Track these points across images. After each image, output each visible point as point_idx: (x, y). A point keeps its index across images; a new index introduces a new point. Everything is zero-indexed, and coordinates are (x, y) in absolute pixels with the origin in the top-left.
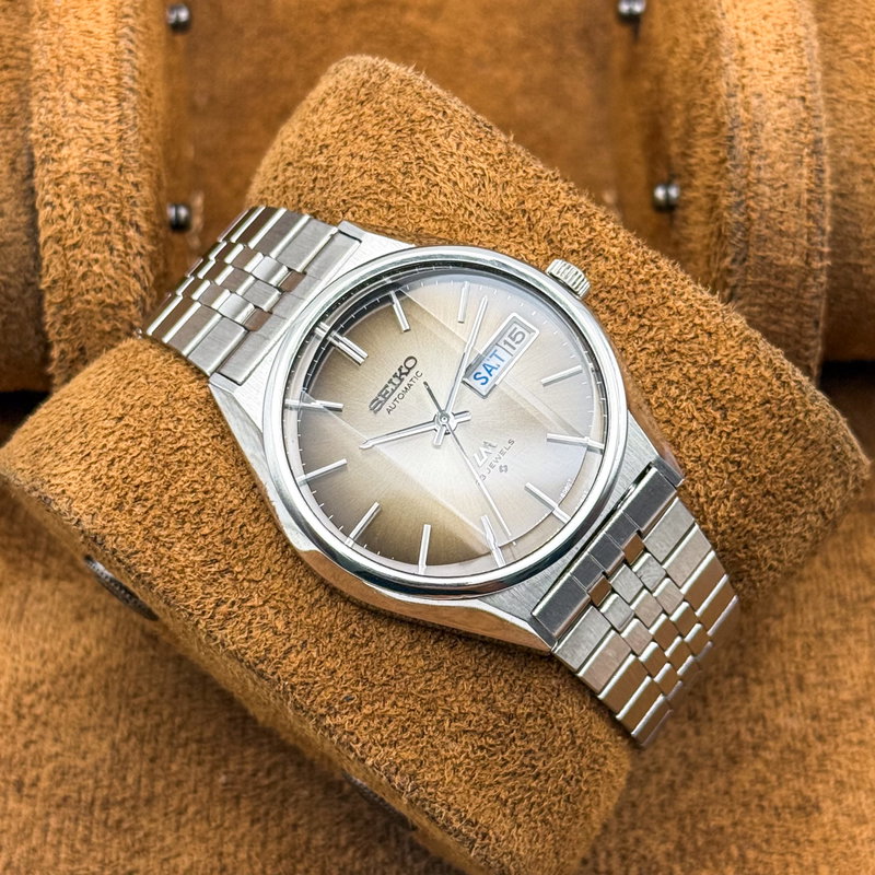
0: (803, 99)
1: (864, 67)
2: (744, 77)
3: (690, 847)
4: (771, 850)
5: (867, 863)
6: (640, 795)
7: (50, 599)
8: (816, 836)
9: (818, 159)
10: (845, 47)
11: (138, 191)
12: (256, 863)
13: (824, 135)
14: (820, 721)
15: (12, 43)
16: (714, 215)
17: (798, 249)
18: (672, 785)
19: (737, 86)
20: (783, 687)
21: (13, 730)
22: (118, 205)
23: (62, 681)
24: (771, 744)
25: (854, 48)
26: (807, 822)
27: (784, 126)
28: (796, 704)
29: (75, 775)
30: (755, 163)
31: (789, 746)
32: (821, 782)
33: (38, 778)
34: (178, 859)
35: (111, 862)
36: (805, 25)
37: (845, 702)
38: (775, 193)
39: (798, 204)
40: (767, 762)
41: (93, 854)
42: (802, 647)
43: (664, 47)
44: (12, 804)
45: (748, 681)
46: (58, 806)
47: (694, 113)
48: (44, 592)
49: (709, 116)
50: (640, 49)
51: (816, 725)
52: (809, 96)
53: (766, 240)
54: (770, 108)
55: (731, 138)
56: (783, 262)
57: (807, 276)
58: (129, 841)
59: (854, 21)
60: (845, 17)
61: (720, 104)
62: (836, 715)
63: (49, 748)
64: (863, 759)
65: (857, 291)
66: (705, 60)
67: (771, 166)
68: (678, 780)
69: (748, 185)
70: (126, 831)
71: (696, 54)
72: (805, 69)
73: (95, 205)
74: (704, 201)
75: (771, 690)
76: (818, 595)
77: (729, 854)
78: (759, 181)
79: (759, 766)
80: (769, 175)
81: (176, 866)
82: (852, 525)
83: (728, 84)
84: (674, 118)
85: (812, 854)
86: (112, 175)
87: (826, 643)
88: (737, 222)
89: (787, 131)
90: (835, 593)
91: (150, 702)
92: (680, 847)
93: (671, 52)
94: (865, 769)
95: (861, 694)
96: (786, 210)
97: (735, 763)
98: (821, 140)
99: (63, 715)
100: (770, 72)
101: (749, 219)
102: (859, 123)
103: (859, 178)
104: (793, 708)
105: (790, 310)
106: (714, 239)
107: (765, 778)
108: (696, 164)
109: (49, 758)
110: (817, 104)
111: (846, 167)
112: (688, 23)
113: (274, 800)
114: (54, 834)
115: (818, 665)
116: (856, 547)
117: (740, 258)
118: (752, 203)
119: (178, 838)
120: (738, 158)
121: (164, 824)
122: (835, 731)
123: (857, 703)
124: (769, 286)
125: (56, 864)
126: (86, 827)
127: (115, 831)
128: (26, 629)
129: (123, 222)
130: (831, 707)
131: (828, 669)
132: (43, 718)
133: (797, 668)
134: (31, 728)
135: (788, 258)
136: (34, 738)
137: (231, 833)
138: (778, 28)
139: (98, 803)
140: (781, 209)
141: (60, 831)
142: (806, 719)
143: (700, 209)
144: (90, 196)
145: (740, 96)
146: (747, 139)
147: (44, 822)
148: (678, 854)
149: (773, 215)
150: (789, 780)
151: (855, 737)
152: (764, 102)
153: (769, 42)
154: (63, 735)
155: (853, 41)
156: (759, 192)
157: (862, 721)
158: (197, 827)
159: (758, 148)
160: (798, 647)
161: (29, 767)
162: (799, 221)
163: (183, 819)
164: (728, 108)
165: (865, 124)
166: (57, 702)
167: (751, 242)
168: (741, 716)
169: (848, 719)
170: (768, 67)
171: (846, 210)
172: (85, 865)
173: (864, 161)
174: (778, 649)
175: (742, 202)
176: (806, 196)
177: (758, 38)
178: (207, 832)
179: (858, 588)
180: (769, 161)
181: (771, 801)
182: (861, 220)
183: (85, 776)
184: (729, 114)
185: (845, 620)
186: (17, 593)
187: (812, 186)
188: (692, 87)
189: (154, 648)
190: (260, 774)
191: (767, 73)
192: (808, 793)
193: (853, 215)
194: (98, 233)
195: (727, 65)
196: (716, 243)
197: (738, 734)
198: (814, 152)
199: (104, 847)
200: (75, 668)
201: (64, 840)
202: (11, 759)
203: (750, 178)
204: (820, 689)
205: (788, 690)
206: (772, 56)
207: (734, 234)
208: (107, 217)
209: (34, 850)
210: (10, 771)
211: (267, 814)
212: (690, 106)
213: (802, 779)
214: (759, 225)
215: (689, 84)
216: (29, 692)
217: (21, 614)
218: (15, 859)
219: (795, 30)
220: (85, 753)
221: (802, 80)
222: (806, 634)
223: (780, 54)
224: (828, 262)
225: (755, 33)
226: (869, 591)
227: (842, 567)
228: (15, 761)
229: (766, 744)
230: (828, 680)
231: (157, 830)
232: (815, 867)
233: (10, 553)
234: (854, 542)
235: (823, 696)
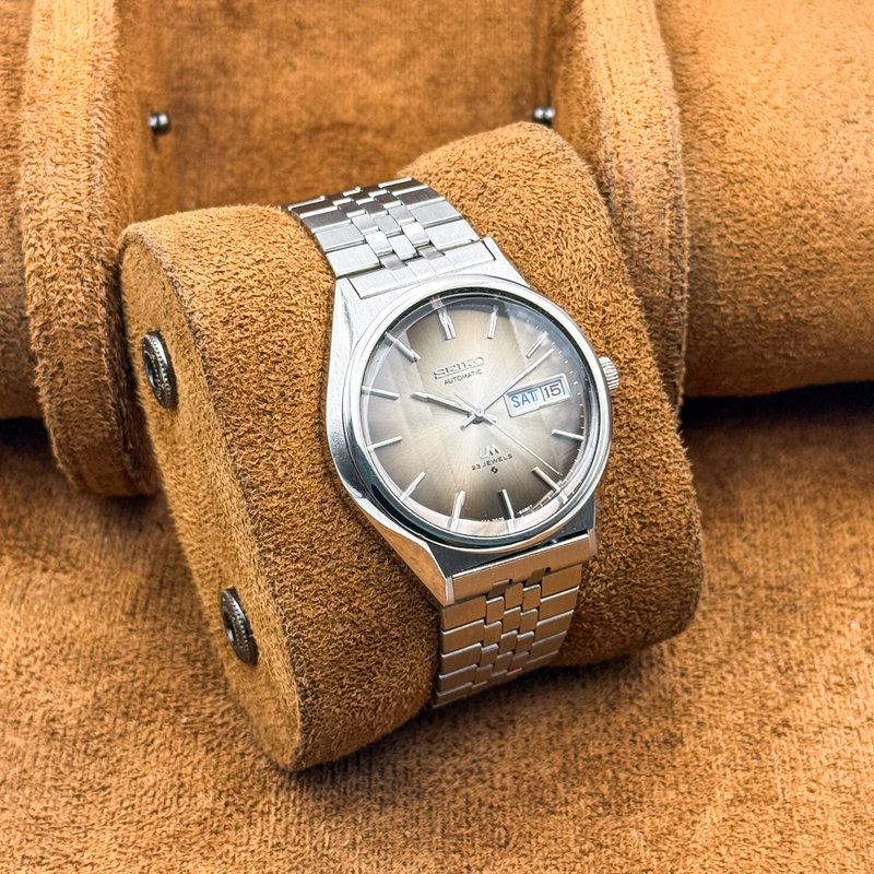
0: (666, 164)
1: (718, 146)
2: (619, 146)
3: (573, 771)
5: (719, 782)
6: (532, 733)
7: (48, 586)
8: (678, 762)
10: (704, 131)
12: (209, 781)
14: (687, 678)
18: (559, 725)
19: (613, 154)
21: (12, 682)
23: (55, 647)
24: (646, 695)
25: (711, 131)
26: (672, 753)
30: (627, 214)
31: (660, 696)
32: (686, 722)
33: (31, 718)
34: (144, 779)
35: (88, 780)
36: (670, 108)
37: (709, 664)
40: (640, 708)
41: (73, 775)
48: (43, 581)
51: (684, 680)
52: (671, 163)
53: (635, 276)
54: (639, 171)
55: (607, 194)
56: (650, 294)
58: (104, 765)
59: (712, 111)
60: (705, 108)
62: (701, 673)
63: (42, 696)
64: (721, 706)
68: (565, 721)
69: (621, 231)
70: (102, 758)
72: (668, 141)
77: (604, 776)
78: (630, 228)
79: (635, 711)
81: (142, 783)
82: (723, 532)
83: (605, 152)
85: (675, 776)
89: (653, 189)
91: (128, 663)
92: (564, 769)
94: (723, 713)
95: (724, 657)
96: (652, 252)
97: (614, 709)
99: (54, 672)
100: (640, 143)
102: (713, 190)
107: (638, 720)
109: (41, 705)
111: (704, 225)
113: (226, 735)
114: (43, 759)
116: (726, 547)
119: (145, 763)
121: (133, 752)
122: (699, 685)
123: (719, 665)
125: (43, 781)
127: (93, 758)
128: (26, 608)
130: (697, 668)
131: (697, 639)
132: (37, 675)
134: (27, 682)
135: (655, 291)
136: (29, 689)
137: (190, 759)
138: (647, 110)
141: (47, 757)
142: (675, 676)
145: (615, 161)
146: (620, 195)
147: (35, 751)
148: (562, 775)
149: (641, 256)
151: (716, 690)
152: (634, 166)
153: (640, 120)
154: (54, 687)
155: (711, 126)
156: (631, 237)
157: (723, 678)
158: (161, 755)
161: (24, 711)
163: (150, 748)
164: (605, 171)
165: (719, 190)
166: (50, 663)
169: (711, 676)
170: (638, 139)
172: (67, 782)
173: (718, 220)
177: (631, 117)
178: (169, 758)
179: (725, 579)
180: (638, 212)
181: (642, 737)
182: (718, 268)
183: (71, 718)
184: (606, 175)
186: (20, 583)
189: (132, 624)
190: (215, 717)
191: (637, 144)
192: (673, 730)
193: (711, 263)
195: (605, 137)
199: (83, 769)
200: (65, 638)
202: (9, 705)
203: (623, 226)
204: (689, 654)
206: (642, 131)
209: (25, 771)
210: (8, 714)
211: (219, 745)
213: (670, 721)
214: (631, 264)
216: (26, 655)
217: (22, 598)
218: (9, 777)
219: (661, 112)
221: (666, 150)
223: (648, 130)
225: (628, 114)
226: (735, 580)
227: (713, 563)
228: (13, 705)
229: (640, 695)
230: (695, 647)
231: (127, 756)
232: (676, 785)
233: (15, 553)
234: (725, 543)
235: (692, 659)
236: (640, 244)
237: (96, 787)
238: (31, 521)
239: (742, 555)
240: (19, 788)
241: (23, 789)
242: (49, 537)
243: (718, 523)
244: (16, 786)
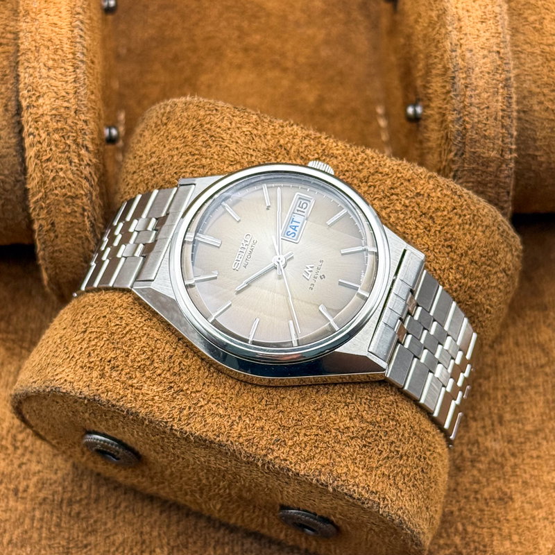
0: (498, 52)
1: (538, 31)
2: (461, 39)
4: (483, 526)
8: (510, 516)
9: (508, 90)
10: (526, 18)
11: (87, 125)
12: (164, 538)
13: (512, 75)
14: (513, 444)
15: (4, 29)
16: (444, 125)
17: (496, 147)
19: (456, 45)
20: (490, 422)
21: (11, 456)
22: (74, 134)
24: (483, 458)
25: (532, 19)
26: (505, 508)
27: (487, 70)
28: (498, 434)
29: (51, 484)
30: (468, 93)
31: (493, 460)
32: (514, 482)
33: (28, 486)
34: (115, 537)
35: (73, 539)
36: (500, 6)
37: (528, 432)
38: (481, 112)
39: (496, 119)
40: (480, 470)
41: (62, 534)
42: (502, 397)
43: (412, 18)
44: (12, 503)
45: (468, 419)
46: (40, 504)
47: (431, 61)
49: (440, 64)
50: (398, 18)
51: (510, 446)
52: (502, 51)
53: (476, 142)
54: (477, 58)
55: (453, 78)
56: (487, 155)
57: (502, 163)
58: (84, 525)
59: (531, 1)
61: (446, 56)
62: (523, 440)
63: (34, 467)
64: (539, 467)
65: (534, 171)
66: (438, 28)
67: (479, 95)
69: (464, 107)
70: (83, 519)
71: (432, 24)
72: (500, 33)
73: (60, 134)
74: (437, 116)
75: (482, 424)
76: (512, 364)
77: (456, 529)
78: (471, 104)
79: (475, 472)
80: (477, 101)
81: (114, 541)
82: (532, 319)
83: (451, 44)
84: (419, 63)
85: (509, 528)
86: (71, 116)
87: (516, 394)
88: (458, 131)
89: (489, 73)
90: (522, 362)
93: (417, 22)
94: (541, 473)
95: (539, 426)
96: (488, 122)
97: (460, 471)
98: (510, 78)
100: (478, 35)
101: (465, 128)
102: (535, 66)
103: (534, 101)
104: (496, 436)
105: (491, 185)
106: (444, 141)
107: (479, 480)
108: (432, 93)
109: (34, 474)
110: (508, 55)
111: (527, 94)
112: (427, 4)
114: (38, 521)
115: (511, 408)
116: (535, 333)
117: (460, 153)
118: (467, 119)
119: (115, 523)
120: (458, 90)
121: (106, 514)
122: (522, 450)
123: (536, 433)
124: (478, 170)
125: (40, 541)
126: (58, 517)
127: (76, 519)
129: (78, 145)
130: (520, 435)
131: (518, 411)
132: (30, 449)
133: (499, 410)
134: (23, 455)
135: (490, 152)
136: (25, 461)
138: (483, 8)
139: (65, 502)
140: (485, 122)
141: (42, 519)
142: (504, 442)
143: (435, 121)
144: (57, 129)
145: (459, 51)
146: (463, 78)
147: (32, 514)
149: (480, 126)
150: (493, 482)
151: (535, 454)
152: (474, 55)
153: (477, 17)
154: (43, 459)
155: (531, 14)
156: (472, 111)
157: (539, 443)
158: (127, 516)
159: (470, 84)
160: (499, 397)
161: (22, 480)
162: (497, 130)
163: (118, 511)
164: (451, 59)
165: (538, 66)
167: (467, 143)
168: (464, 441)
169: (531, 442)
170: (477, 33)
171: (527, 121)
172: (57, 541)
173: (538, 90)
174: (486, 399)
175: (461, 118)
176: (501, 114)
177: (470, 14)
178: (133, 519)
179: (536, 359)
180: (477, 92)
181: (482, 495)
182: (537, 127)
183: (57, 485)
184: (452, 63)
185: (528, 380)
186: (12, 370)
187: (505, 107)
188: (430, 44)
191: (476, 37)
192: (505, 489)
193: (531, 124)
194: (63, 152)
195: (450, 32)
196: (445, 144)
197: (462, 453)
198: (505, 86)
199: (70, 529)
201: (45, 525)
202: (10, 475)
203: (465, 103)
204: (512, 423)
205: (493, 425)
206: (479, 25)
207: (456, 138)
208: (68, 142)
209: (26, 532)
210: (10, 483)
211: (170, 507)
212: (428, 56)
213: (502, 481)
214: (472, 132)
215: (428, 43)
216: (20, 432)
218: (14, 537)
219: (493, 9)
220: (57, 470)
221: (498, 41)
222: (504, 389)
223: (484, 24)
224: (515, 155)
225: (468, 11)
226: (543, 361)
227: (526, 345)
228: (13, 475)
229: (479, 459)
230: (517, 417)
231: (102, 518)
232: (510, 536)
233: (8, 344)
234: (534, 330)
235: (515, 428)
236: (479, 116)
237: (80, 545)
238: (18, 318)
239: (547, 339)
240: (22, 546)
241: (26, 547)
242: (32, 330)
243: (528, 312)
244: (19, 544)
